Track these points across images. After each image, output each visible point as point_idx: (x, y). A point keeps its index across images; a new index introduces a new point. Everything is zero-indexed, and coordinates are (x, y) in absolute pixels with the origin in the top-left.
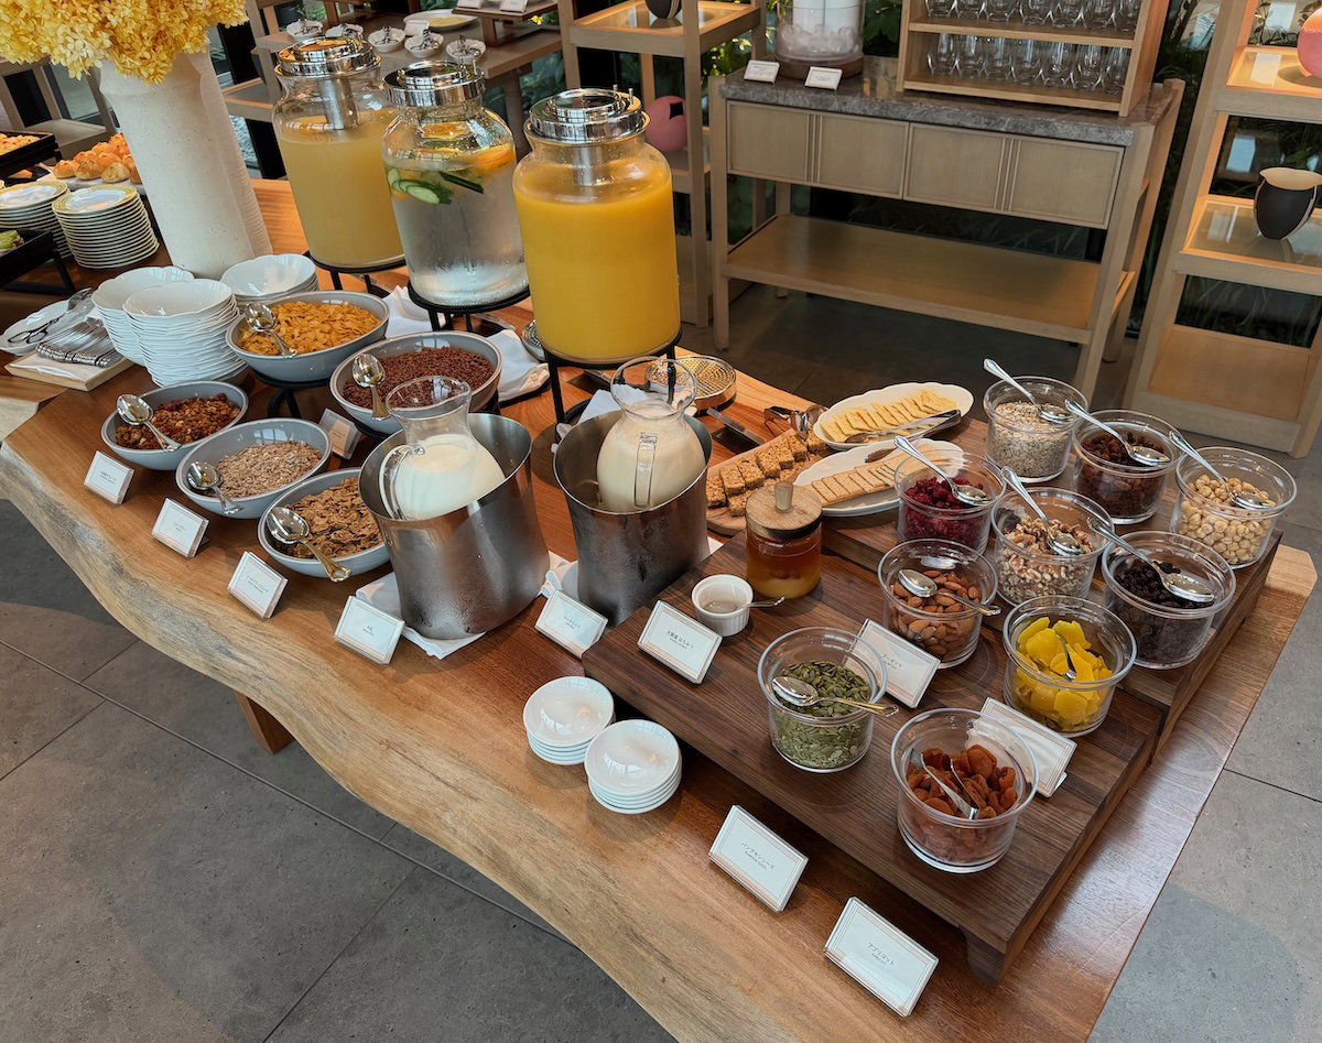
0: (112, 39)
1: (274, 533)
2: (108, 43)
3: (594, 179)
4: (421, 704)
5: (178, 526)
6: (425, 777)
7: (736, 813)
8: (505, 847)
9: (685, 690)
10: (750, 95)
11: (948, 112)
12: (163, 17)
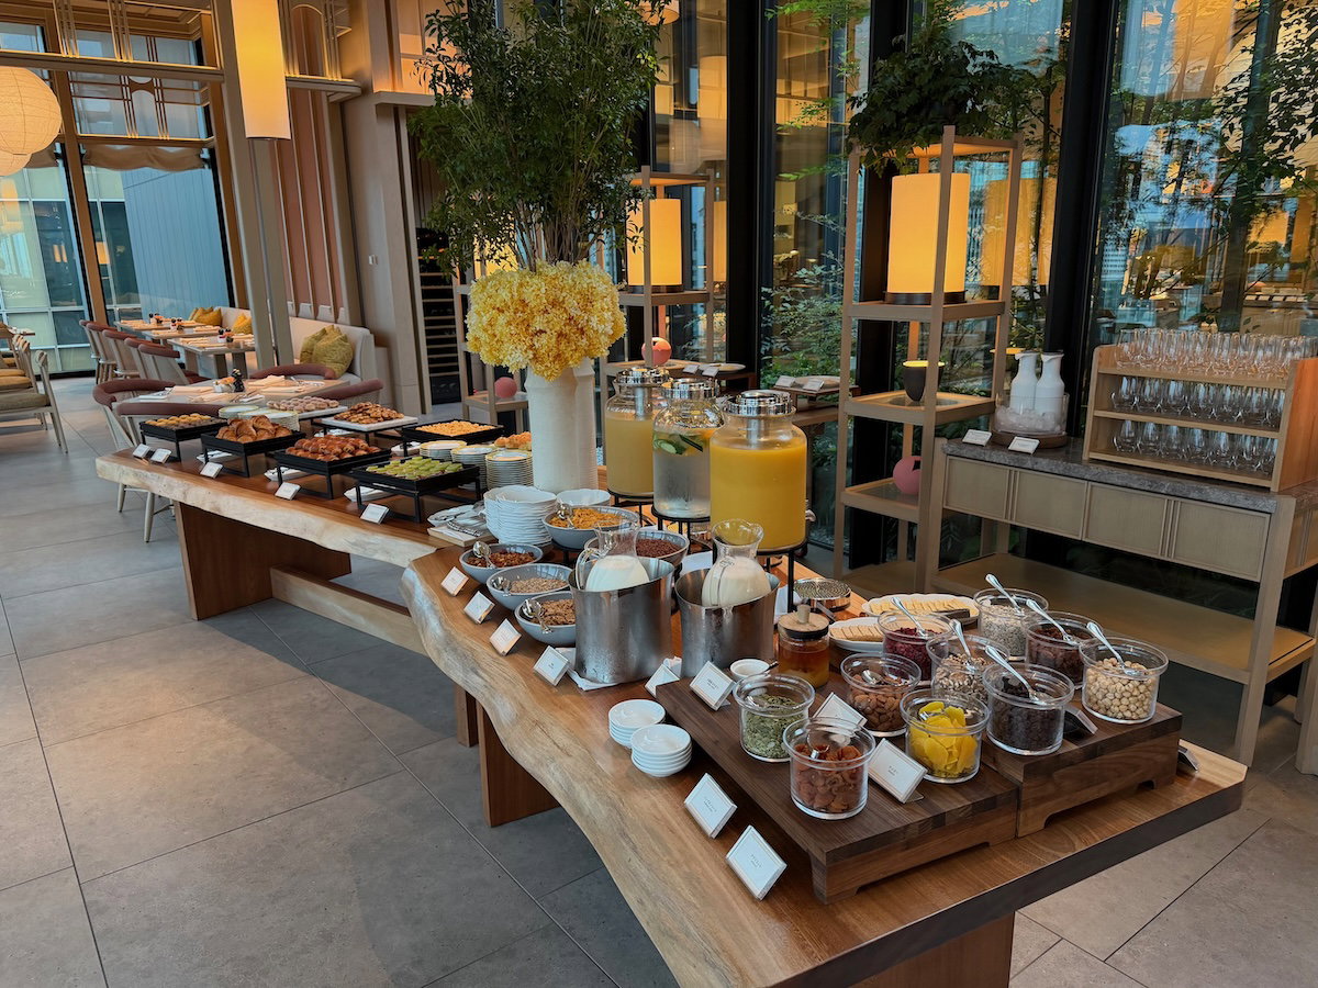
0: (534, 355)
1: (525, 610)
2: (531, 356)
3: (759, 436)
4: (563, 707)
5: (479, 606)
6: (549, 742)
7: (707, 777)
8: (575, 784)
9: (705, 711)
10: (964, 452)
11: (1117, 476)
12: (562, 347)
